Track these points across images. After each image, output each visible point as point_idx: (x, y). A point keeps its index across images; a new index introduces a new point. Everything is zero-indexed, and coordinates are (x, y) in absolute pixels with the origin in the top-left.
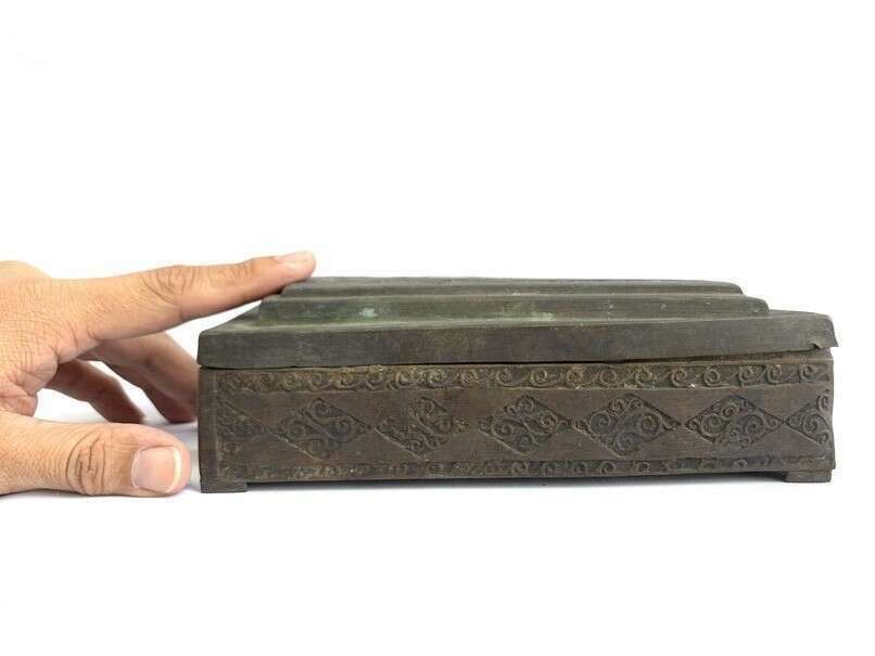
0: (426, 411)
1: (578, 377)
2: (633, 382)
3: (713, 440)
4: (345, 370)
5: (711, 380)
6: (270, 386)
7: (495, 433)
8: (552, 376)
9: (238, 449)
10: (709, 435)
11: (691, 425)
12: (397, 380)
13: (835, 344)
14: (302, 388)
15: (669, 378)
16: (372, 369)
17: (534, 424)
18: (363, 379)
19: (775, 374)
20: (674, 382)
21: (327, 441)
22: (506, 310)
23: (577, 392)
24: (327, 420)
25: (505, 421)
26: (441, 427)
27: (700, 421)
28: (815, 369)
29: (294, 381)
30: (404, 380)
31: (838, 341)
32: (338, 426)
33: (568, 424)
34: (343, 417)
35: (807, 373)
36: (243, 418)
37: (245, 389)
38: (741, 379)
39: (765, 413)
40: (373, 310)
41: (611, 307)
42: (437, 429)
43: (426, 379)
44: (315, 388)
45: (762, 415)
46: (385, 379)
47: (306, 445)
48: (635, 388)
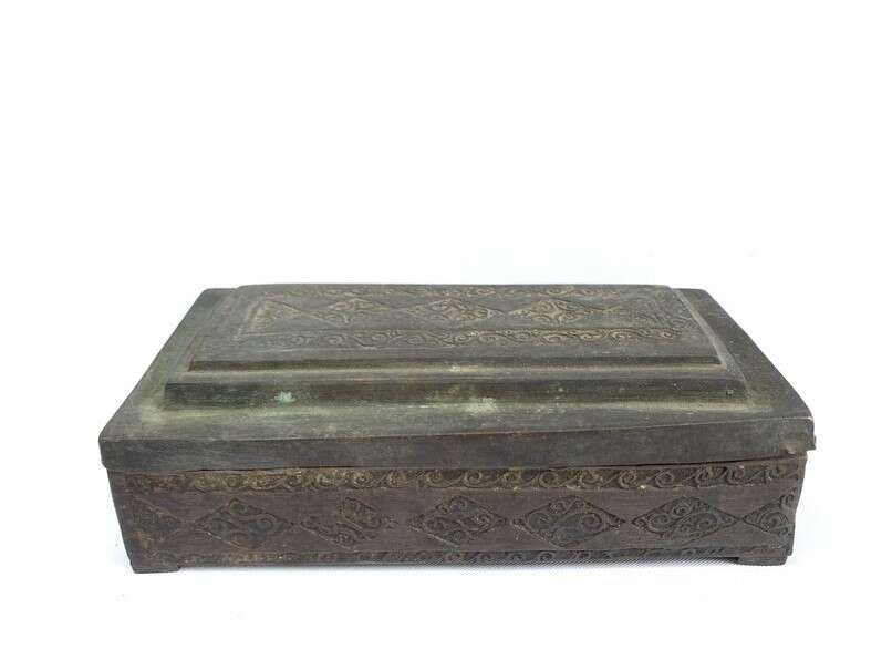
0: (352, 509)
1: (515, 479)
2: (576, 483)
3: (661, 534)
4: (260, 473)
5: (663, 482)
6: (184, 487)
7: (426, 528)
8: (487, 477)
9: (162, 540)
10: (657, 530)
11: (637, 522)
12: (318, 480)
13: (813, 447)
14: (217, 489)
15: (616, 480)
16: (289, 472)
17: (468, 521)
18: (281, 481)
19: (736, 476)
20: (622, 484)
21: (251, 536)
22: (441, 395)
23: (514, 494)
24: (247, 518)
25: (438, 518)
26: (369, 523)
27: (648, 518)
28: (784, 470)
29: (207, 483)
30: (325, 480)
31: (817, 444)
32: (259, 522)
33: (503, 522)
34: (263, 516)
35: (774, 474)
36: (160, 514)
37: (158, 490)
38: (698, 482)
39: (720, 511)
40: (289, 394)
41: (561, 390)
42: (365, 525)
43: (349, 481)
44: (230, 490)
45: (715, 514)
46: (305, 480)
47: (229, 537)
48: (578, 489)
